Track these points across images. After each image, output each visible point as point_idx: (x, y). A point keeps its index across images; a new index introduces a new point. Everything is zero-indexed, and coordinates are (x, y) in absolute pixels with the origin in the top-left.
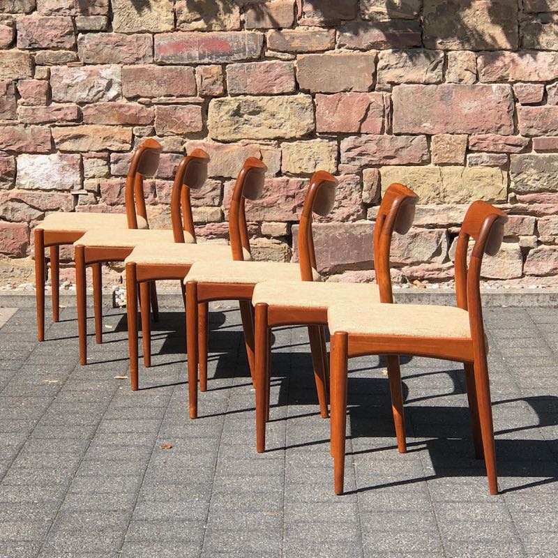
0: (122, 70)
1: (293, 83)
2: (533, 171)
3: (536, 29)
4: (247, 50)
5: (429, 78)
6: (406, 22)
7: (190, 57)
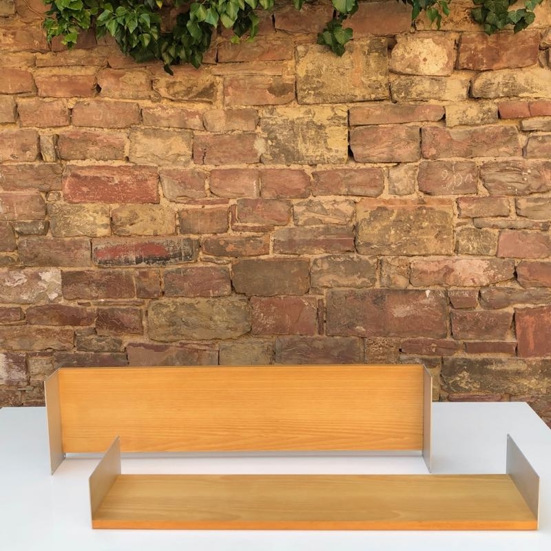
0: (62, 273)
1: (229, 287)
2: (466, 374)
3: (471, 235)
4: (183, 254)
5: (363, 282)
6: (339, 227)
7: (128, 262)
